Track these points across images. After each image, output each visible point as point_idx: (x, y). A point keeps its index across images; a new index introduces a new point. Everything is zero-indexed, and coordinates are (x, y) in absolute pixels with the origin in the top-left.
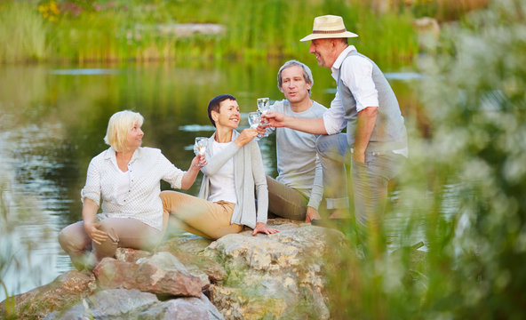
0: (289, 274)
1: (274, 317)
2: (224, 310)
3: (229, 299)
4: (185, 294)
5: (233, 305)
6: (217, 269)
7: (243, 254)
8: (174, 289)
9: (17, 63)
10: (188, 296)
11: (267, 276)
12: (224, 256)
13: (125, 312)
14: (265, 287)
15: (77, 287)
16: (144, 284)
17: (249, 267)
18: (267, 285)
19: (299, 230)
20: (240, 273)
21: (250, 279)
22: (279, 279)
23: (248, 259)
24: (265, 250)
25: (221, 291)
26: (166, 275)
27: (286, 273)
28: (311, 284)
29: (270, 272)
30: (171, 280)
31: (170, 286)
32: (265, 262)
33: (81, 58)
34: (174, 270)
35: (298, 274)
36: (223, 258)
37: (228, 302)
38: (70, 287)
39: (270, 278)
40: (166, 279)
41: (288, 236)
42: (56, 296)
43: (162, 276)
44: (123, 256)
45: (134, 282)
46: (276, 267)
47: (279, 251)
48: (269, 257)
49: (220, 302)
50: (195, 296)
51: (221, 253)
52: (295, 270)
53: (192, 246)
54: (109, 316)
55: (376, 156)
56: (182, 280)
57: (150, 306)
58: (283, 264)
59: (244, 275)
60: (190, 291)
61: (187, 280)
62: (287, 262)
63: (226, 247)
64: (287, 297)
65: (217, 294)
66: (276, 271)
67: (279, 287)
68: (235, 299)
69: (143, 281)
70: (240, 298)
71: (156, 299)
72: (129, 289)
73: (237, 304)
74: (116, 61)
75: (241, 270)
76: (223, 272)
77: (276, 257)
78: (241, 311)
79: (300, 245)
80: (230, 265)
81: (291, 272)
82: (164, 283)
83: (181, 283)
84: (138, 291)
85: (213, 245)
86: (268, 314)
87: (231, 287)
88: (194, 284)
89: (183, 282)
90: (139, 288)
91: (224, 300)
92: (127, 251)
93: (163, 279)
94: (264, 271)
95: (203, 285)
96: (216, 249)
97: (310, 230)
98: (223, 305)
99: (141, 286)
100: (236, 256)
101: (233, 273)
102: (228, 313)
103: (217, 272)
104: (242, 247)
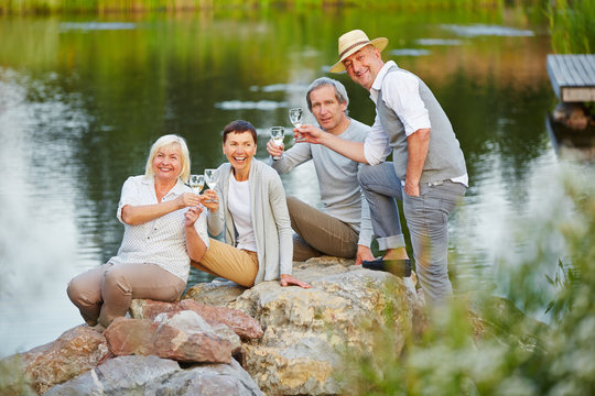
0: (335, 331)
1: (318, 382)
2: (259, 374)
3: (264, 361)
4: (212, 360)
5: (269, 368)
6: (250, 325)
7: (281, 307)
8: (199, 355)
9: (25, 14)
10: (216, 363)
11: (309, 334)
12: (259, 308)
13: (141, 383)
14: (307, 347)
15: (86, 347)
16: (163, 349)
17: (288, 322)
18: (310, 344)
19: (348, 275)
20: (278, 329)
21: (289, 337)
22: (324, 337)
23: (287, 312)
24: (307, 302)
25: (256, 352)
26: (190, 339)
27: (332, 329)
28: (361, 343)
29: (314, 328)
30: (195, 344)
31: (194, 351)
32: (307, 317)
33: (101, 7)
34: (199, 332)
35: (345, 331)
36: (258, 311)
37: (263, 365)
38: (77, 346)
39: (313, 335)
40: (190, 343)
41: (335, 283)
42: (61, 358)
43: (185, 340)
44: (141, 309)
45: (152, 346)
46: (320, 322)
47: (323, 304)
48: (311, 310)
49: (254, 365)
50: (223, 363)
51: (255, 304)
52: (342, 326)
53: (222, 293)
54: (122, 388)
55: (432, 186)
56: (207, 344)
57: (170, 376)
58: (329, 319)
59: (283, 332)
60: (218, 357)
61: (214, 344)
62: (333, 317)
63: (261, 297)
64: (333, 359)
65: (251, 355)
66: (320, 327)
67: (324, 347)
68: (272, 361)
69: (162, 345)
70: (277, 360)
71: (178, 367)
72: (146, 355)
73: (275, 367)
74: (143, 11)
75: (280, 325)
76: (258, 329)
77: (319, 311)
78: (279, 375)
79: (348, 295)
80: (267, 319)
81: (338, 329)
82: (187, 348)
83: (207, 348)
84: (156, 358)
85: (247, 294)
86: (310, 379)
87: (267, 346)
88: (223, 348)
89: (210, 346)
90: (158, 354)
91: (258, 362)
92: (144, 303)
93: (185, 344)
94: (306, 327)
95: (234, 348)
96: (250, 299)
97: (361, 275)
98: (257, 368)
99: (160, 351)
100: (273, 308)
101: (269, 329)
102: (264, 378)
103: (251, 329)
104: (281, 298)
